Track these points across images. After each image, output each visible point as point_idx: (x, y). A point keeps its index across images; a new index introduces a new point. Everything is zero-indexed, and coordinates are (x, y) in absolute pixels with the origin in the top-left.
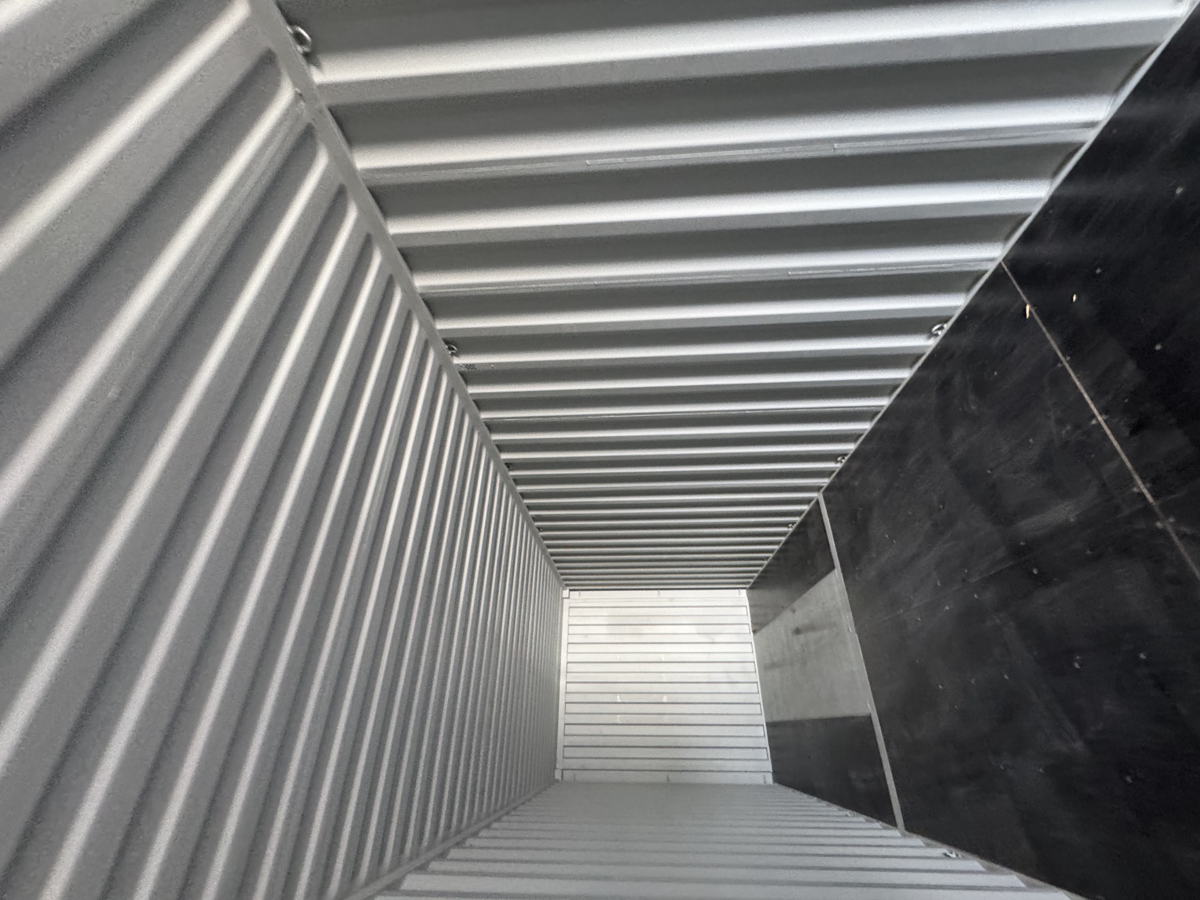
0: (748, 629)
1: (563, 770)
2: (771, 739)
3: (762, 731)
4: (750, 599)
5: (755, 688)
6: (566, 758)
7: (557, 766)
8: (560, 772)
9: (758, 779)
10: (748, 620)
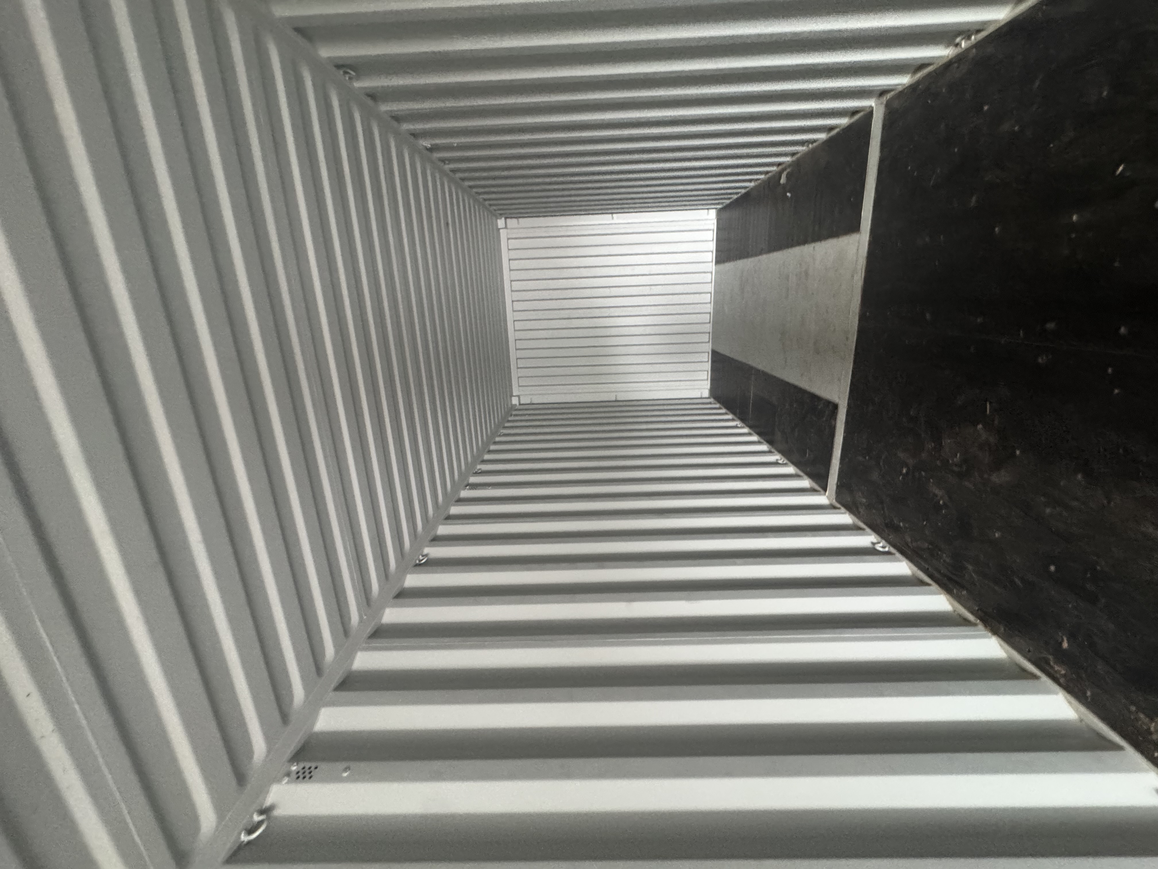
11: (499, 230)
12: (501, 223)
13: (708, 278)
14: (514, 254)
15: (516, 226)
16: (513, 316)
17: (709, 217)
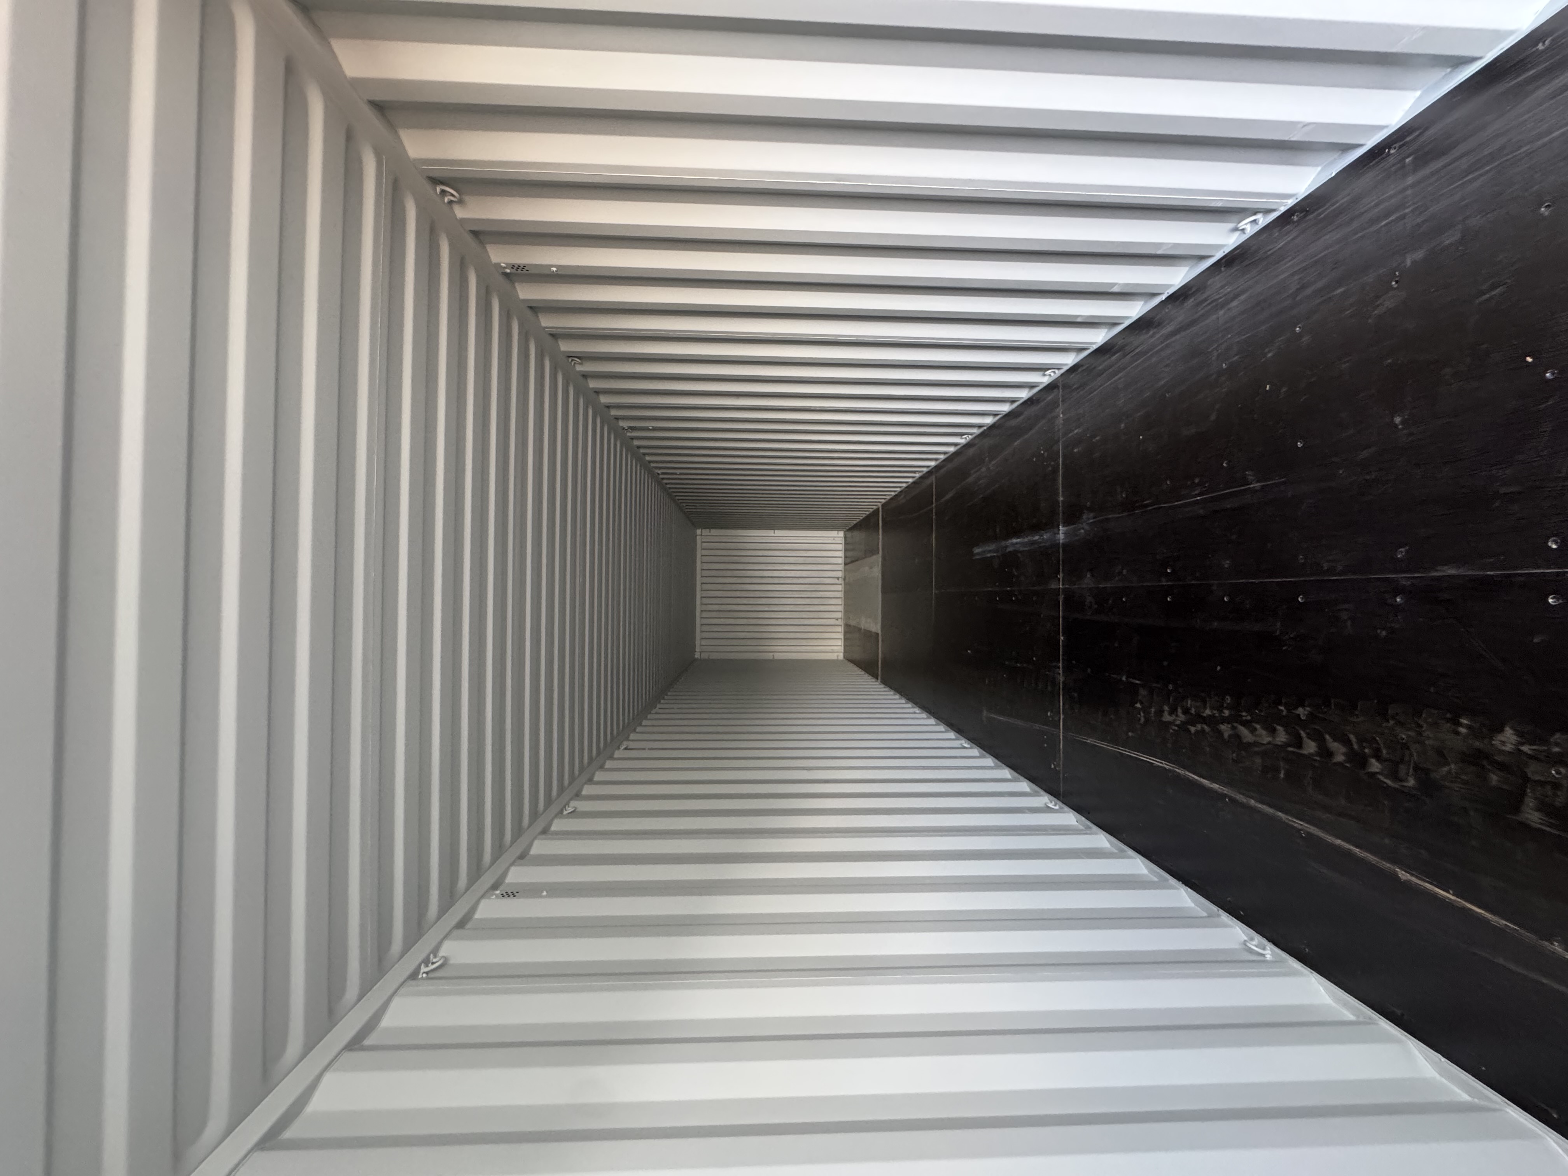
0: (841, 561)
1: (701, 652)
2: (845, 633)
3: (840, 629)
4: (845, 538)
5: (840, 601)
6: (704, 646)
7: (697, 650)
8: (699, 653)
9: (833, 656)
10: (841, 554)
11: (696, 536)
12: (699, 532)
13: (840, 574)
14: (705, 552)
15: (709, 534)
16: (701, 594)
17: (839, 535)
